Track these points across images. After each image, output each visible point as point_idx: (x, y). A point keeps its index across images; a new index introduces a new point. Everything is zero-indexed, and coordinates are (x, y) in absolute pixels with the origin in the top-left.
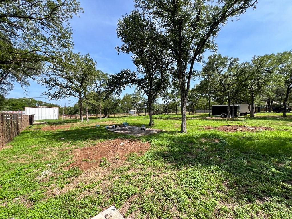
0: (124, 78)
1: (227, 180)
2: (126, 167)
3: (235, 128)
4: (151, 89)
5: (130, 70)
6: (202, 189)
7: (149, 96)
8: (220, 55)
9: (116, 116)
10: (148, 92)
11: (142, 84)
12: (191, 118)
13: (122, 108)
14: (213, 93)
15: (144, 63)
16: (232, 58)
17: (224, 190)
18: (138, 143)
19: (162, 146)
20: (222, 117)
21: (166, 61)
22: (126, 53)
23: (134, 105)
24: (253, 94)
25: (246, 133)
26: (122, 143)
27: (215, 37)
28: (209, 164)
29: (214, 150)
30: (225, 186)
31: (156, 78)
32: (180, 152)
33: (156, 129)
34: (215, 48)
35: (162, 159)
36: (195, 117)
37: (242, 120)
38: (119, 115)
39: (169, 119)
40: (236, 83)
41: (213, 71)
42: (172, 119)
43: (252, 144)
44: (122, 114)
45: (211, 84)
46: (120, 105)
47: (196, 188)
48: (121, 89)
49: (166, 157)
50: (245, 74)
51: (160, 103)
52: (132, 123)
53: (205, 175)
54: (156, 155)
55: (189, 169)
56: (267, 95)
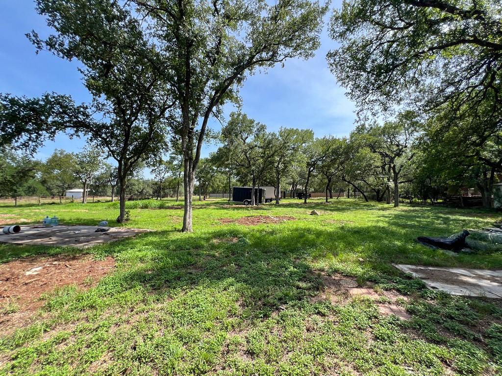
0: (53, 112)
1: (242, 296)
2: (39, 326)
3: (258, 220)
4: (125, 149)
5: (73, 99)
6: (207, 321)
7: (120, 162)
8: (245, 115)
9: (22, 201)
10: (118, 155)
11: (104, 135)
12: (202, 207)
13: (44, 182)
14: (236, 168)
15: (111, 93)
16: (259, 123)
17: (237, 312)
18: (86, 262)
19: (142, 260)
20: (245, 205)
21: (162, 101)
22: (63, 58)
23: (80, 178)
24: (279, 174)
25: (269, 225)
26: (34, 270)
27: (239, 87)
28: (221, 277)
29: (230, 255)
30: (239, 305)
31: (138, 129)
32: (176, 267)
33: (132, 229)
34: (239, 102)
35: (140, 285)
36: (209, 205)
37: (266, 208)
38: (33, 200)
39: (163, 208)
40: (262, 157)
41: (236, 136)
42: (169, 208)
43: (274, 240)
44: (44, 197)
45: (232, 154)
46: (39, 175)
47: (198, 323)
48: (42, 137)
49: (150, 280)
50: (272, 147)
51: (146, 178)
52: (72, 218)
53: (214, 297)
54: (126, 281)
55: (189, 294)
56: (292, 178)
